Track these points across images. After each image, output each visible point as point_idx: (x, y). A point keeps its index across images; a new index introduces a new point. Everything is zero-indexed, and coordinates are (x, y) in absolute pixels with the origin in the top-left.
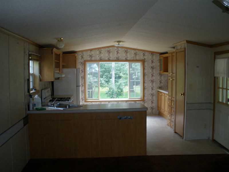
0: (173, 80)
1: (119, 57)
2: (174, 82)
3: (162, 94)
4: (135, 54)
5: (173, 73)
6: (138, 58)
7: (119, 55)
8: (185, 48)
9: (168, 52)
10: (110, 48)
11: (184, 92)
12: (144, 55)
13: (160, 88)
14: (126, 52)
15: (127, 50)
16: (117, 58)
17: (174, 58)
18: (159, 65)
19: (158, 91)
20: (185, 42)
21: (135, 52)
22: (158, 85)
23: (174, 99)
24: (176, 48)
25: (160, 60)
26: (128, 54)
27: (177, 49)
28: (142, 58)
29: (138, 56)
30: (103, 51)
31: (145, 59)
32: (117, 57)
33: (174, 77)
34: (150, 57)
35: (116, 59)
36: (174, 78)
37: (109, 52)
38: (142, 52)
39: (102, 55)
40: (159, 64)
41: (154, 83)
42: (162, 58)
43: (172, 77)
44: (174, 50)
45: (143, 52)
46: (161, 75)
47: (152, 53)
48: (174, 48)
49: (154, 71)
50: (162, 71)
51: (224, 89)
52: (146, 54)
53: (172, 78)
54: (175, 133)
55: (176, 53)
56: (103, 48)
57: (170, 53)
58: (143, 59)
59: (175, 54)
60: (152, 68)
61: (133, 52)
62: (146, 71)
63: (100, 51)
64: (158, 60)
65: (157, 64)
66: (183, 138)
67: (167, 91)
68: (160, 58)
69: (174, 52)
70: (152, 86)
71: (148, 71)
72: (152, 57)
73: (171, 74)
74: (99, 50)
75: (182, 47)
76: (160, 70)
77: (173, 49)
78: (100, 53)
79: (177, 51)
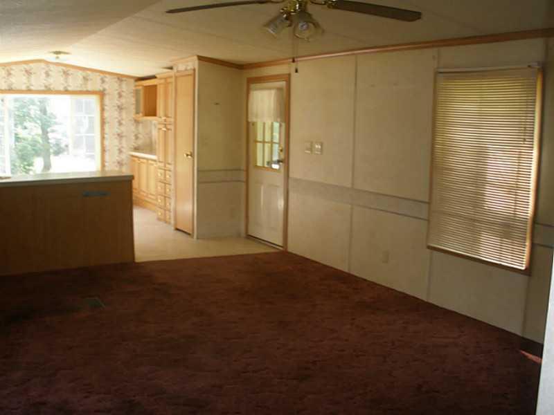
0: (168, 129)
1: (50, 85)
2: (171, 134)
3: (142, 160)
4: (85, 79)
5: (168, 117)
6: (90, 88)
7: (51, 80)
8: (194, 70)
9: (158, 76)
10: (31, 65)
11: (192, 151)
12: (103, 81)
13: (136, 149)
14: (66, 74)
15: (67, 70)
16: (46, 87)
17: (171, 88)
18: (134, 102)
19: (133, 156)
20: (196, 58)
21: (84, 74)
22: (133, 144)
23: (171, 167)
24: (175, 69)
25: (137, 92)
26: (70, 79)
27: (178, 71)
28: (98, 87)
29: (89, 82)
30: (16, 70)
31: (104, 90)
32: (47, 84)
33: (170, 124)
34: (116, 86)
35: (43, 88)
36: (172, 127)
37: (28, 73)
38: (98, 74)
39: (13, 80)
40: (133, 100)
41: (124, 139)
42: (140, 87)
43: (166, 125)
44: (171, 73)
45: (102, 75)
46: (137, 122)
47: (120, 78)
48: (171, 68)
49: (124, 115)
50: (141, 114)
51: (268, 142)
52: (106, 80)
53: (166, 127)
54: (176, 232)
55: (176, 77)
56: (16, 63)
57: (161, 79)
58: (101, 89)
59: (173, 80)
60: (120, 108)
61: (80, 74)
62: (106, 115)
63: (8, 71)
64: (131, 93)
65: (129, 100)
66: (193, 237)
67: (155, 154)
68: (138, 88)
69: (171, 77)
70: (120, 146)
71: (111, 114)
72: (120, 85)
73: (164, 118)
74: (8, 68)
75: (189, 68)
76: (137, 113)
77: (169, 70)
78: (9, 74)
79: (177, 74)
